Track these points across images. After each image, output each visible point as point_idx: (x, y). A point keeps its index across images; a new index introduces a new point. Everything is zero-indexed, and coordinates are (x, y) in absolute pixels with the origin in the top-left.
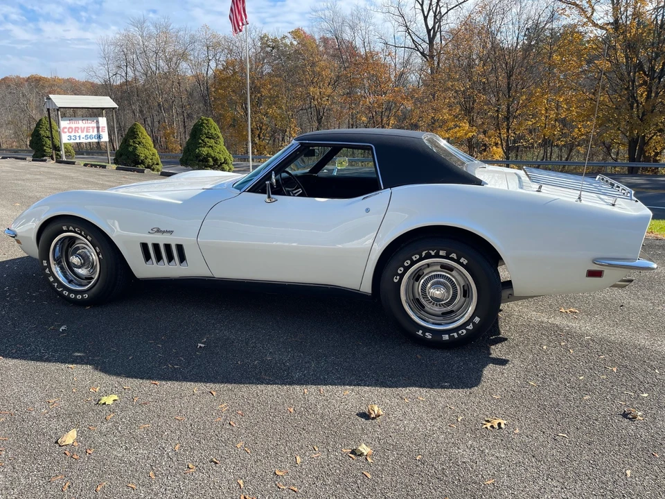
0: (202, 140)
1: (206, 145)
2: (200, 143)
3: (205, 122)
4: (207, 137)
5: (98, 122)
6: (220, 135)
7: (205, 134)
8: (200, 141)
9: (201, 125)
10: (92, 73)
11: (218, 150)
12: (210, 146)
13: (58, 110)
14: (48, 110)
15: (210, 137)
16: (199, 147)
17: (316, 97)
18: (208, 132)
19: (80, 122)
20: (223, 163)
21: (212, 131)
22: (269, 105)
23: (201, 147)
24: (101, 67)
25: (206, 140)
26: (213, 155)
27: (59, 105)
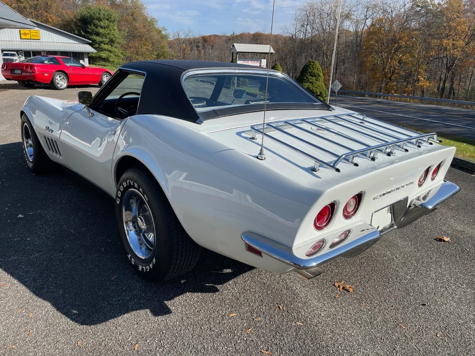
0: (307, 77)
1: (309, 80)
2: (305, 80)
3: (312, 63)
4: (310, 75)
5: (261, 62)
6: (321, 74)
7: (310, 73)
8: (305, 78)
9: (308, 66)
10: (285, 30)
11: (316, 85)
12: (311, 82)
13: (237, 54)
14: (233, 53)
15: (313, 75)
16: (303, 82)
17: (448, 48)
18: (312, 72)
19: (250, 62)
20: (319, 96)
21: (316, 71)
22: (404, 54)
23: (305, 82)
24: (292, 26)
25: (310, 77)
26: (311, 89)
27: (238, 50)
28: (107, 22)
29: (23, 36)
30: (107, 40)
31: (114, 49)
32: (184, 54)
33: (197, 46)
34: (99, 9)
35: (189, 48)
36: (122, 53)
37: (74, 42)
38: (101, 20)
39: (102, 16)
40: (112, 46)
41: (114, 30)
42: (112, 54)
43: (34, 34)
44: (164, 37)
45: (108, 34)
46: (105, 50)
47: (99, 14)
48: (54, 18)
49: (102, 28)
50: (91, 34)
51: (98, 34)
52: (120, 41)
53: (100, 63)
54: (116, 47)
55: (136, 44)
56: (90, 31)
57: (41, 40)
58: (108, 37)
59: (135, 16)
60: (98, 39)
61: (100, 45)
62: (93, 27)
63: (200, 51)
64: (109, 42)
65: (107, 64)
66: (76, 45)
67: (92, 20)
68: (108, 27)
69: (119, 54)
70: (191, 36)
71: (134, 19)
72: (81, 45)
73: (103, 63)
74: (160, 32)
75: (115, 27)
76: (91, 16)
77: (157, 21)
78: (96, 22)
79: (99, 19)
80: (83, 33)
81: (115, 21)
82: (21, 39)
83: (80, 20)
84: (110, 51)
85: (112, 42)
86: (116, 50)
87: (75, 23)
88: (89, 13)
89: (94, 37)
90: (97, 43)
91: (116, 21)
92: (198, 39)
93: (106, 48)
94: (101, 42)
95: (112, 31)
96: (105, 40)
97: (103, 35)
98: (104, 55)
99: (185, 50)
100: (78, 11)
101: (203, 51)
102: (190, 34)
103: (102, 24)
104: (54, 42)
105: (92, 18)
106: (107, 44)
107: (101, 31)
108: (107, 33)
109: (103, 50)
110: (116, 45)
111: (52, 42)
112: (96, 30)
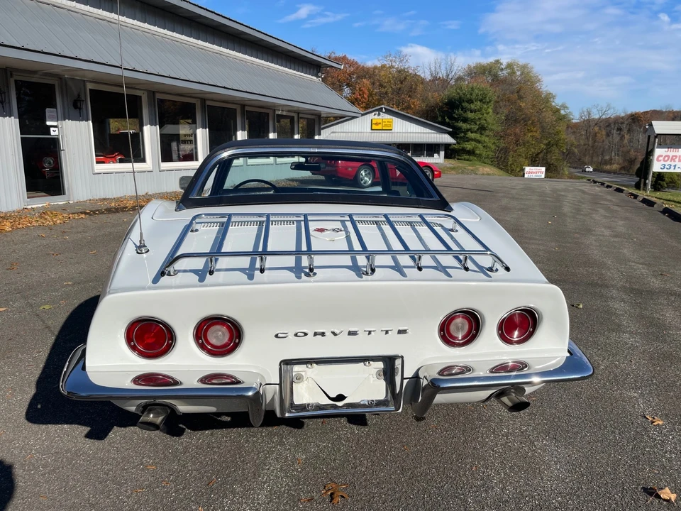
13: (656, 137)
14: (649, 136)
27: (657, 131)
28: (479, 103)
29: (374, 127)
30: (475, 127)
31: (484, 138)
32: (595, 142)
33: (620, 129)
34: (472, 88)
35: (604, 133)
36: (494, 143)
37: (430, 131)
38: (473, 102)
39: (474, 96)
40: (481, 134)
41: (487, 113)
42: (480, 146)
43: (387, 123)
44: (563, 118)
45: (479, 119)
46: (472, 140)
47: (471, 94)
48: (417, 103)
49: (471, 112)
50: (457, 120)
51: (465, 120)
52: (493, 127)
53: (462, 157)
54: (487, 136)
55: (518, 131)
56: (456, 116)
57: (393, 131)
58: (478, 123)
59: (521, 93)
60: (464, 126)
61: (465, 134)
62: (460, 111)
63: (623, 136)
64: (478, 129)
65: (471, 158)
66: (433, 135)
67: (460, 103)
68: (480, 110)
69: (490, 145)
70: (611, 114)
71: (520, 98)
72: (438, 135)
73: (467, 157)
74: (558, 111)
75: (490, 110)
76: (460, 98)
77: (554, 97)
78: (465, 105)
79: (470, 101)
80: (447, 120)
81: (490, 101)
82: (372, 129)
83: (446, 104)
84: (479, 142)
85: (482, 129)
86: (487, 139)
87: (441, 109)
88: (458, 94)
89: (460, 124)
90: (462, 132)
91: (492, 102)
92: (622, 118)
93: (473, 138)
94: (468, 130)
95: (485, 115)
96: (473, 127)
97: (474, 121)
98: (468, 146)
99: (596, 136)
100: (446, 93)
101: (627, 137)
102: (609, 112)
103: (473, 106)
104: (408, 133)
105: (461, 100)
106: (475, 132)
107: (470, 115)
108: (477, 118)
109: (469, 140)
110: (487, 132)
111: (405, 133)
112: (464, 115)
